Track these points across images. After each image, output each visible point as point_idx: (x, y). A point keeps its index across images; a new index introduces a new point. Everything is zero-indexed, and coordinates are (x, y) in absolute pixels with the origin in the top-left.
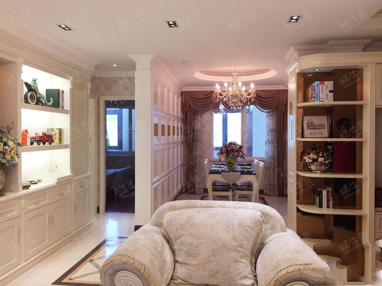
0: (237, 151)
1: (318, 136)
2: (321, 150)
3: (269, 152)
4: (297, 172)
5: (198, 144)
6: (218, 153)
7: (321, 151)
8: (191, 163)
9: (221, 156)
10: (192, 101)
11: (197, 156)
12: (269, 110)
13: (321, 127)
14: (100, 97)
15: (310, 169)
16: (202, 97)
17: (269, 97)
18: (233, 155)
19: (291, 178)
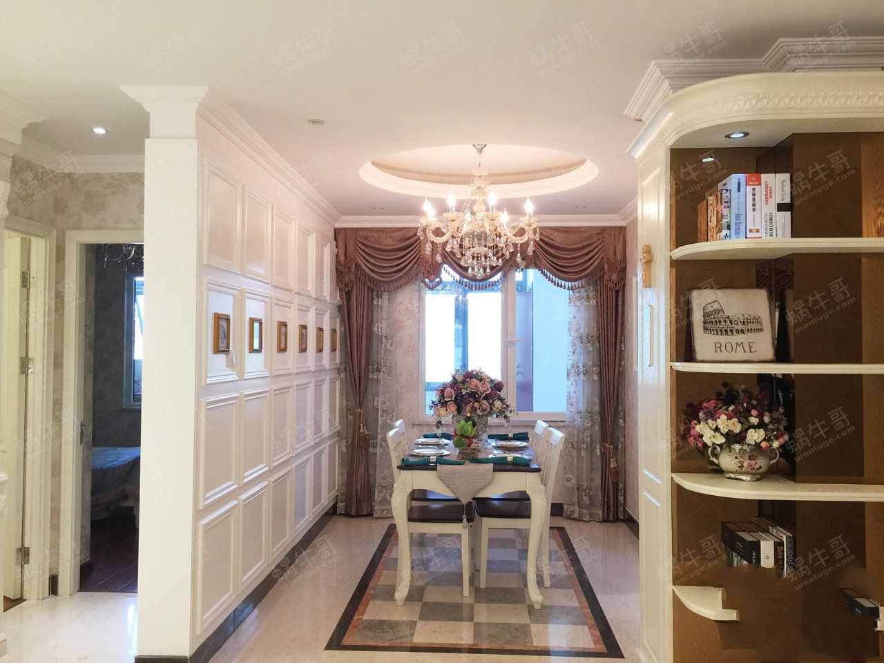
0: (486, 398)
1: (740, 355)
2: (754, 402)
3: (577, 399)
4: (673, 475)
5: (381, 374)
6: (433, 402)
7: (753, 407)
8: (362, 431)
9: (443, 411)
10: (364, 255)
11: (377, 410)
12: (576, 283)
13: (751, 326)
14: (68, 233)
15: (718, 465)
16: (392, 245)
17: (576, 246)
18: (474, 410)
19: (650, 492)
